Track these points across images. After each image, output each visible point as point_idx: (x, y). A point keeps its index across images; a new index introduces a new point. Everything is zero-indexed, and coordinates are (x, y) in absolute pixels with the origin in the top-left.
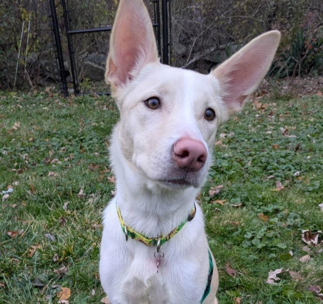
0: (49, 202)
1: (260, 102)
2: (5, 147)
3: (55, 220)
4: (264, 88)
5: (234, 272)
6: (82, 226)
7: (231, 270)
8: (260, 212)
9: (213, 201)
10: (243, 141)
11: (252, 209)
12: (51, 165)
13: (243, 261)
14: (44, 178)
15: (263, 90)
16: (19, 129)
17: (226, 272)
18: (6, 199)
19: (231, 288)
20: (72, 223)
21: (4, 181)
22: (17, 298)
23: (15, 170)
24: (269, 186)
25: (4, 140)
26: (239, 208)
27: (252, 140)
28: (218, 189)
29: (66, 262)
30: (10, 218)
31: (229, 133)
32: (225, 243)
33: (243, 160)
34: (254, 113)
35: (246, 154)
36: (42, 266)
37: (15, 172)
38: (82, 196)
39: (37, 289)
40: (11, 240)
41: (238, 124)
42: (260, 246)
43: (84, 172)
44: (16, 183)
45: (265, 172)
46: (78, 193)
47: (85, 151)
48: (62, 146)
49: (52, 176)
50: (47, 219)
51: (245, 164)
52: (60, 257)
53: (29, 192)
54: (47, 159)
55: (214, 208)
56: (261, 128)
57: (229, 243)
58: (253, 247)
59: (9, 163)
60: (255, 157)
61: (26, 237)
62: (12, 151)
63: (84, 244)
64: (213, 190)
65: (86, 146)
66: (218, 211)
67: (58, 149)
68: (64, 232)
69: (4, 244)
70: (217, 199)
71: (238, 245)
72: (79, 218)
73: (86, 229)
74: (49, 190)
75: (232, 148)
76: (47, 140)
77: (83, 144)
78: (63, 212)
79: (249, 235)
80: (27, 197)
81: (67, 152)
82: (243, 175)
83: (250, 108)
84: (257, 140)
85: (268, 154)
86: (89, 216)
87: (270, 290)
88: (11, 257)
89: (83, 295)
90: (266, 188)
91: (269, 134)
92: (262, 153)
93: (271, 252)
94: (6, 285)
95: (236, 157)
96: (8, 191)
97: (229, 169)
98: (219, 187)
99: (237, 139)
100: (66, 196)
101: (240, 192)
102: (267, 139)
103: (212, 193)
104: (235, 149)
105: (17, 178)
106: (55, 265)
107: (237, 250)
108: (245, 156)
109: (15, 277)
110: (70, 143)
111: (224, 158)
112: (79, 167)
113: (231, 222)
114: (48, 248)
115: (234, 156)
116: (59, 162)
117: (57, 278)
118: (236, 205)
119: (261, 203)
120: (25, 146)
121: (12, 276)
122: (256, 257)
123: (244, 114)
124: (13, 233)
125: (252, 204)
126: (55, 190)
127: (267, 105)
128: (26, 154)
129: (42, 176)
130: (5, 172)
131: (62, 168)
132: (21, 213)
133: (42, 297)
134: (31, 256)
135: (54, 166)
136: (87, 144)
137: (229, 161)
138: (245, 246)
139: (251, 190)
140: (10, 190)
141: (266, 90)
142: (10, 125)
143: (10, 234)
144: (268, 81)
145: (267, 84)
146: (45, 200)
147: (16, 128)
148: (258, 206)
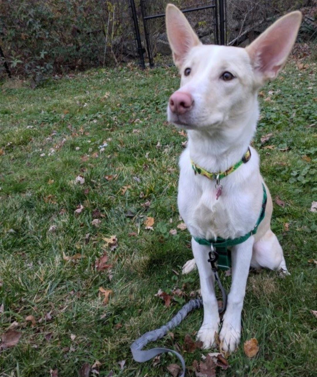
0: (135, 152)
1: (302, 63)
2: (99, 112)
3: (140, 166)
4: (305, 51)
5: (283, 203)
6: (160, 170)
7: (280, 201)
8: (304, 154)
9: (264, 146)
10: (288, 96)
11: (297, 152)
12: (135, 124)
13: (290, 194)
14: (130, 135)
15: (305, 52)
16: (109, 97)
17: (276, 204)
18: (102, 152)
19: (281, 215)
20: (153, 168)
21: (100, 138)
22: (115, 225)
23: (107, 129)
24: (311, 133)
25: (99, 106)
26: (286, 152)
27: (296, 96)
28: (268, 137)
29: (149, 198)
30: (106, 166)
31: (276, 90)
32: (275, 180)
33: (288, 112)
34: (297, 72)
35: (291, 107)
36: (132, 202)
37: (108, 131)
38: (159, 147)
39: (129, 219)
40: (108, 182)
41: (283, 83)
42: (304, 182)
43: (160, 128)
44: (109, 139)
45: (307, 121)
46: (156, 145)
47: (160, 112)
48: (142, 108)
49: (135, 132)
50: (134, 166)
51: (290, 115)
52: (145, 195)
53: (119, 146)
54: (131, 120)
55: (265, 153)
56: (303, 85)
57: (279, 180)
58: (298, 183)
59: (104, 124)
60: (298, 109)
61: (119, 180)
62: (105, 115)
63: (163, 184)
64: (263, 138)
65: (160, 108)
66: (269, 155)
67: (139, 111)
68: (147, 175)
69: (103, 185)
70: (268, 145)
71: (286, 181)
72: (158, 164)
73: (164, 172)
74: (134, 143)
75: (279, 103)
76: (131, 105)
77: (158, 106)
78: (145, 160)
79: (295, 173)
80: (118, 149)
81: (146, 113)
82: (288, 125)
83: (294, 69)
84: (300, 95)
85: (310, 106)
86: (165, 162)
87: (313, 217)
88: (109, 195)
89: (163, 222)
90: (308, 134)
91: (310, 89)
92: (304, 106)
93: (314, 186)
94: (106, 215)
95: (283, 110)
96: (104, 146)
97: (276, 120)
98: (269, 135)
99: (283, 95)
100: (147, 147)
101: (287, 139)
102: (308, 94)
103: (263, 140)
104: (282, 103)
105: (110, 136)
106: (141, 200)
107: (285, 186)
108: (290, 109)
109: (112, 210)
110: (148, 106)
111: (272, 112)
112: (156, 125)
113: (279, 163)
114: (135, 188)
115: (281, 109)
116: (141, 122)
117: (143, 210)
118: (283, 150)
119: (305, 147)
120: (114, 110)
121: (110, 209)
122: (300, 191)
123: (288, 74)
124: (109, 177)
125: (297, 148)
126: (139, 143)
127: (308, 65)
128: (116, 117)
129: (128, 133)
130: (101, 131)
131: (143, 126)
132: (114, 161)
133: (132, 224)
134: (123, 194)
135: (137, 124)
136: (161, 106)
137: (277, 114)
138: (291, 182)
139: (295, 136)
140: (105, 144)
141: (307, 53)
142: (102, 94)
143: (107, 178)
144: (309, 45)
145: (308, 47)
146: (131, 151)
147: (107, 97)
148: (302, 150)
